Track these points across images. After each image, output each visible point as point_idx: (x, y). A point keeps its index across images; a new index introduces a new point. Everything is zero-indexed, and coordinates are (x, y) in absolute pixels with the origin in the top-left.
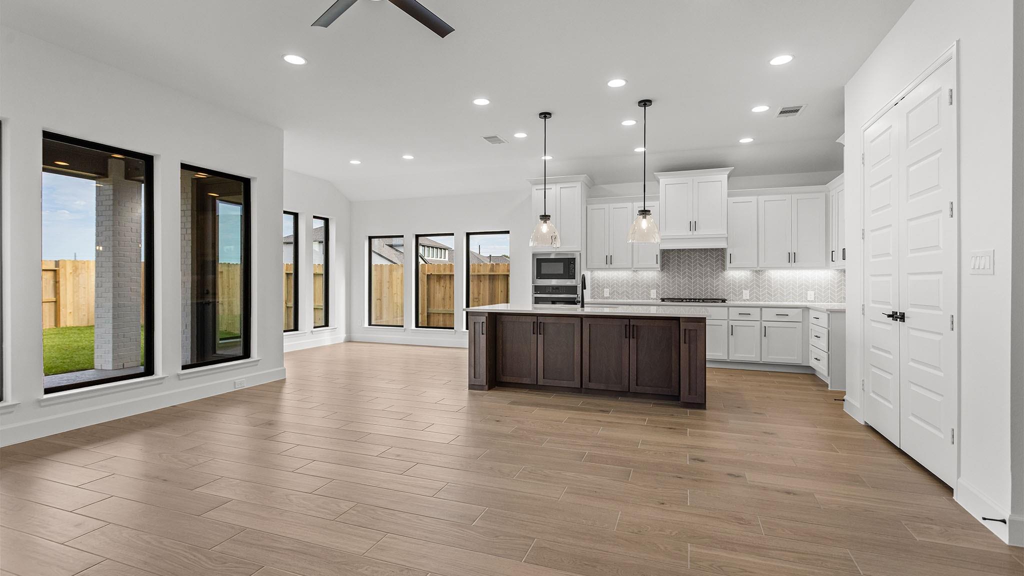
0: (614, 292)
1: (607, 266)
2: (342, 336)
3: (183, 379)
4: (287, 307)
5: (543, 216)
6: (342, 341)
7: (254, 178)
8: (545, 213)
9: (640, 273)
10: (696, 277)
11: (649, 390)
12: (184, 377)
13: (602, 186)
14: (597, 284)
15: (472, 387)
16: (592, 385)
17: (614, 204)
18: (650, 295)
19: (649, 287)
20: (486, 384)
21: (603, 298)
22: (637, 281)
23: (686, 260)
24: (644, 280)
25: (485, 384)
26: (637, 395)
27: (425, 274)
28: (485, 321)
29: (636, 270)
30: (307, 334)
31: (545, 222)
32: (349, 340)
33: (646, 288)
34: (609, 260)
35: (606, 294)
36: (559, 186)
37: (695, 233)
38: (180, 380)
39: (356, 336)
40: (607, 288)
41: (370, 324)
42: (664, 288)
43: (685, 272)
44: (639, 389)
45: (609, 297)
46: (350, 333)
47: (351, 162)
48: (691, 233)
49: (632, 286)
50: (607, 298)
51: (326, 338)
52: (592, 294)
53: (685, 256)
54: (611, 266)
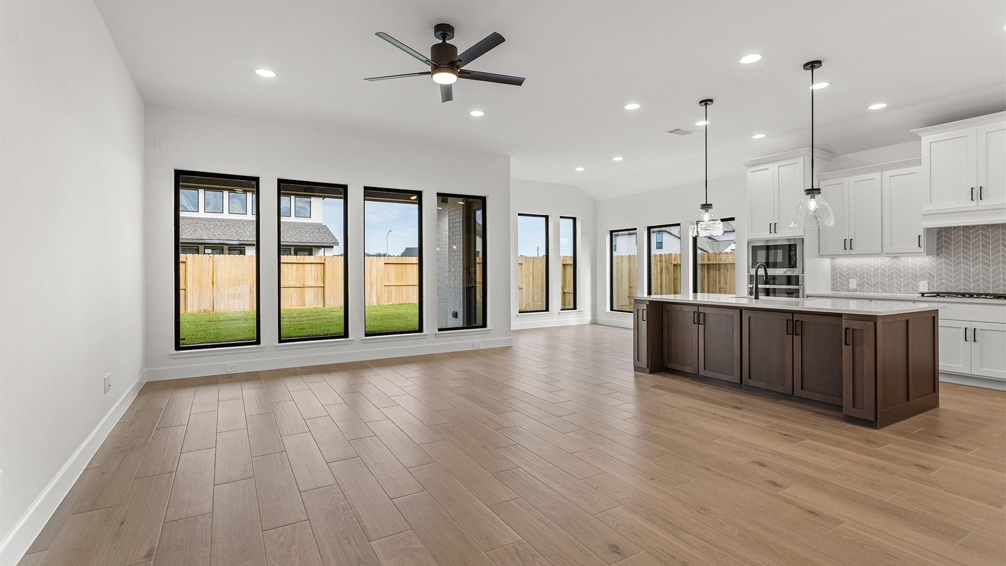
0: (863, 283)
1: (847, 252)
2: (588, 318)
3: (439, 337)
4: (564, 293)
5: (703, 205)
6: (588, 323)
7: (488, 196)
8: (706, 202)
9: (902, 259)
10: (998, 263)
11: (816, 397)
12: (439, 336)
13: (849, 155)
14: (840, 274)
15: (636, 369)
16: (752, 382)
17: (856, 177)
18: (917, 287)
19: (916, 277)
20: (648, 367)
21: (848, 290)
22: (898, 269)
23: (978, 240)
24: (908, 268)
25: (646, 367)
26: (802, 400)
27: (671, 264)
28: (646, 308)
29: (895, 256)
30: (554, 315)
31: (707, 211)
32: (594, 322)
33: (912, 278)
34: (848, 245)
35: (853, 284)
36: (776, 165)
37: (981, 203)
38: (437, 337)
39: (601, 319)
40: (853, 278)
41: (612, 309)
42: (942, 279)
43: (977, 258)
44: (805, 394)
45: (856, 290)
46: (596, 316)
47: (576, 170)
48: (974, 204)
49: (889, 275)
50: (853, 290)
51: (571, 319)
52: (833, 285)
53: (978, 236)
54: (852, 252)
